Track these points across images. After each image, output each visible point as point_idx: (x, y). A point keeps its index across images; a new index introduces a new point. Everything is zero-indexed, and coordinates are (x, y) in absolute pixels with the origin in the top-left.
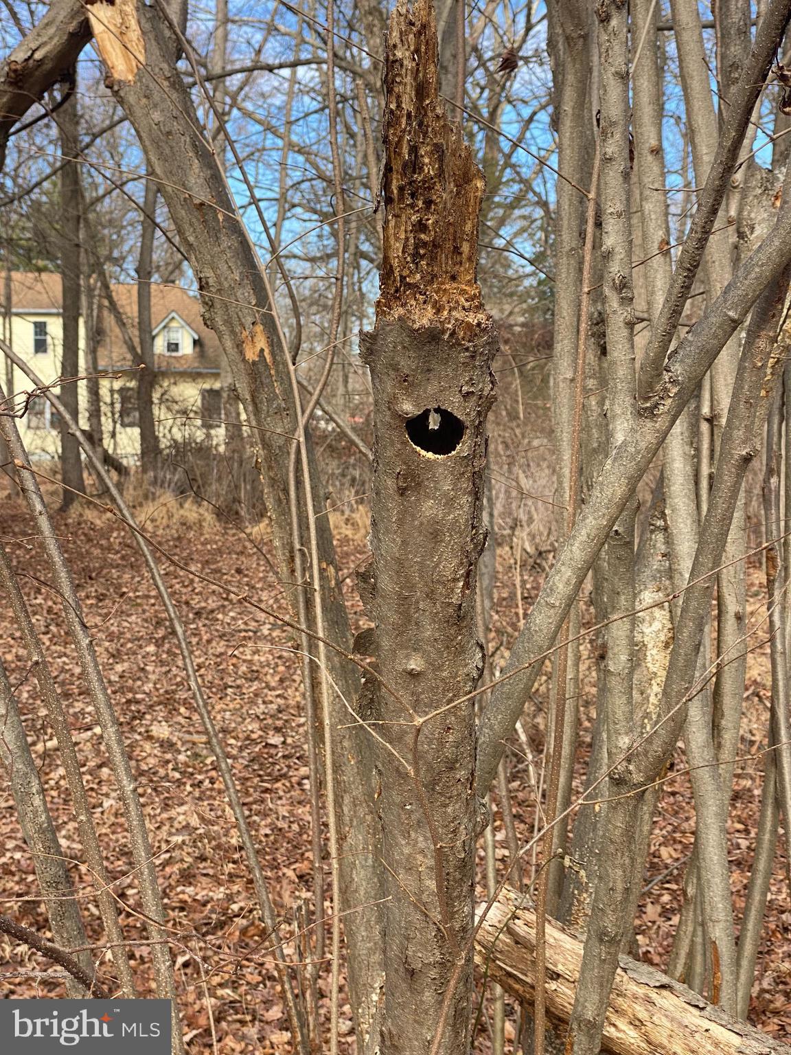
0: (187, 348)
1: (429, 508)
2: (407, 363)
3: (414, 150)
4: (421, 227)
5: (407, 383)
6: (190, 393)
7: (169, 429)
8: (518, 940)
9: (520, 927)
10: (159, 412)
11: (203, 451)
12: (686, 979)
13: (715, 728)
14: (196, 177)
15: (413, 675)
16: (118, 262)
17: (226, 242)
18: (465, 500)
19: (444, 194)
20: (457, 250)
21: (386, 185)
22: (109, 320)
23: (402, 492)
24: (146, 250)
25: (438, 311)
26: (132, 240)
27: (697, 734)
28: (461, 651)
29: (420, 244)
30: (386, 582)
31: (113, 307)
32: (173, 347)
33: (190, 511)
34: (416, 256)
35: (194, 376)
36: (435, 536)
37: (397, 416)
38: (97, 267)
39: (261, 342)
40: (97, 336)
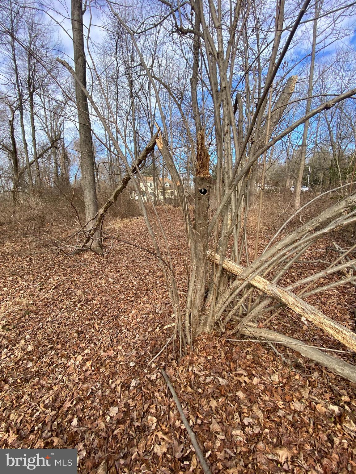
0: (169, 186)
1: (202, 202)
2: (200, 183)
3: (201, 153)
4: (202, 164)
5: (200, 185)
6: (169, 191)
7: (167, 196)
8: (212, 255)
9: (212, 254)
10: (166, 194)
11: (171, 199)
12: (232, 260)
13: (237, 230)
14: (170, 162)
15: (200, 223)
16: (160, 175)
17: (174, 170)
18: (207, 201)
19: (205, 159)
20: (206, 167)
21: (197, 158)
22: (159, 183)
23: (199, 200)
24: (163, 173)
25: (204, 175)
26: (161, 172)
27: (234, 231)
28: (206, 220)
29: (201, 166)
30: (197, 212)
31: (159, 181)
32: (167, 186)
33: (170, 206)
34: (201, 168)
35: (170, 189)
36: (203, 205)
37: (198, 190)
38: (157, 176)
39: (179, 183)
40: (158, 184)
